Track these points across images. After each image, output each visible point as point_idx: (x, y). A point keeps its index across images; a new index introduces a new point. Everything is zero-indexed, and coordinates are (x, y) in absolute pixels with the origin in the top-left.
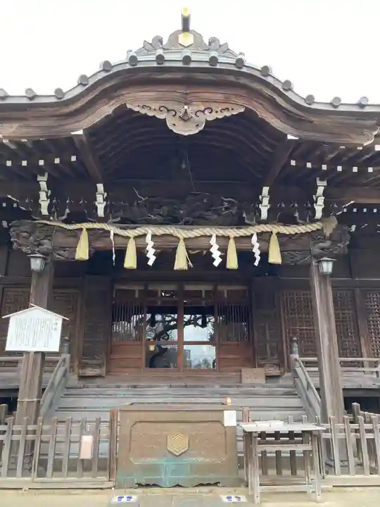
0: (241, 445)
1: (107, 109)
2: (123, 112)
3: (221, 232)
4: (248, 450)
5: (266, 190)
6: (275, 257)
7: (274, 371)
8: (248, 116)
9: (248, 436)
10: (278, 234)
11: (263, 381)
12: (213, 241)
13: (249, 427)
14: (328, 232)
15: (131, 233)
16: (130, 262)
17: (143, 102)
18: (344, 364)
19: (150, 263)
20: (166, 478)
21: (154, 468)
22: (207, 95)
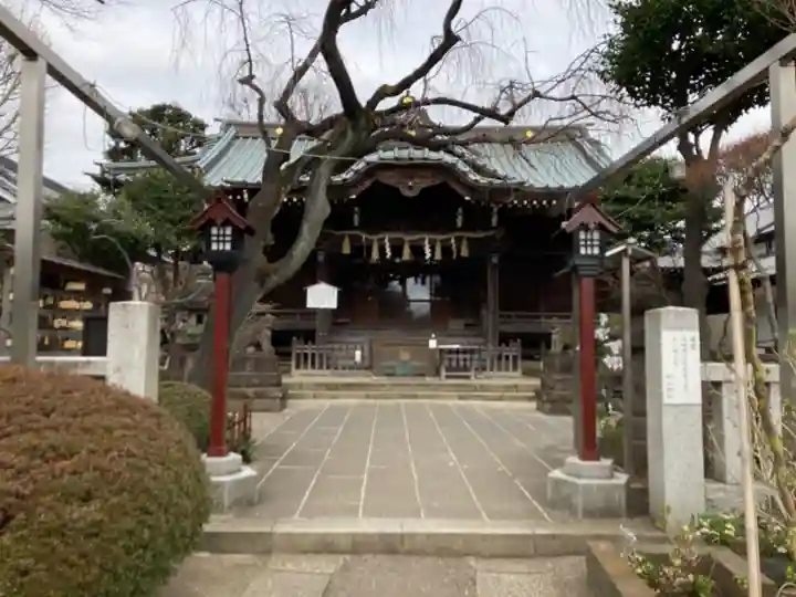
0: (438, 356)
1: (368, 184)
2: (377, 184)
3: (432, 236)
4: (442, 359)
5: (460, 210)
6: (465, 252)
7: (471, 321)
8: (444, 185)
9: (441, 350)
10: (468, 239)
11: (462, 327)
12: (427, 242)
13: (442, 347)
14: (498, 237)
15: (375, 238)
16: (375, 255)
17: (388, 178)
18: (501, 316)
19: (388, 256)
20: (398, 371)
21: (393, 367)
22: (423, 174)
